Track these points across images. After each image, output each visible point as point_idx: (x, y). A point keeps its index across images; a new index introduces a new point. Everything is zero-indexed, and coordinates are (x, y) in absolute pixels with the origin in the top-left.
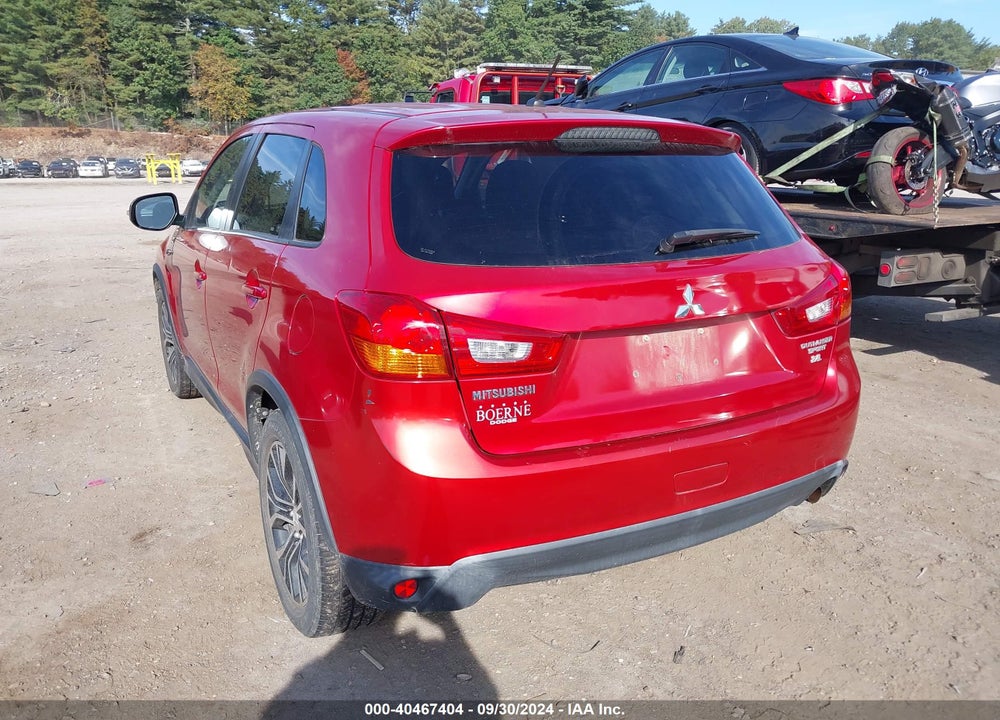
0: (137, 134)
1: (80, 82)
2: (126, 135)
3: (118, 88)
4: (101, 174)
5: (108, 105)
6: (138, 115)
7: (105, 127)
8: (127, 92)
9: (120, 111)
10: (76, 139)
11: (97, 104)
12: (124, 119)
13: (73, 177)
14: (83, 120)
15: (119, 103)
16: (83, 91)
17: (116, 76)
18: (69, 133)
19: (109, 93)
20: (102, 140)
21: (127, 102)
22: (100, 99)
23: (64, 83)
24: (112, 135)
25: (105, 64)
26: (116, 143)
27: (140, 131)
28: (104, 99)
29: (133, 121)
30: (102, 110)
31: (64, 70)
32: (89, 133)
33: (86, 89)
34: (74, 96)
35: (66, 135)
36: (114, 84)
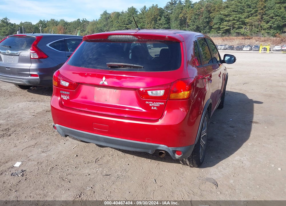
0: (266, 38)
1: (253, 24)
2: (263, 39)
3: (264, 25)
4: (249, 50)
5: (260, 30)
6: (268, 33)
7: (257, 36)
8: (266, 26)
9: (263, 31)
10: (248, 40)
11: (257, 30)
12: (263, 34)
13: (241, 50)
14: (252, 35)
15: (263, 29)
16: (254, 26)
17: (265, 21)
18: (246, 38)
19: (261, 27)
20: (255, 40)
21: (265, 29)
22: (258, 28)
23: (249, 24)
24: (258, 39)
25: (262, 18)
26: (259, 41)
27: (267, 37)
28: (259, 28)
29: (266, 35)
30: (258, 31)
31: (250, 21)
32: (252, 38)
33: (255, 26)
34: (251, 28)
35: (245, 39)
36: (263, 24)
